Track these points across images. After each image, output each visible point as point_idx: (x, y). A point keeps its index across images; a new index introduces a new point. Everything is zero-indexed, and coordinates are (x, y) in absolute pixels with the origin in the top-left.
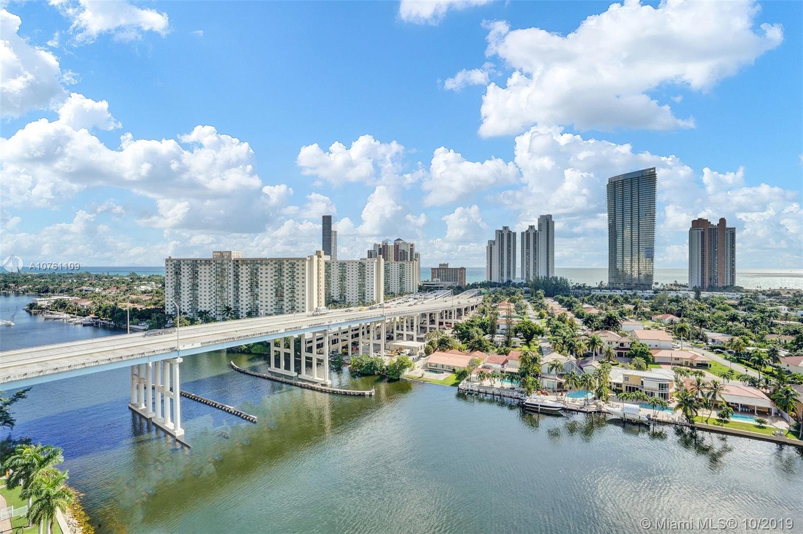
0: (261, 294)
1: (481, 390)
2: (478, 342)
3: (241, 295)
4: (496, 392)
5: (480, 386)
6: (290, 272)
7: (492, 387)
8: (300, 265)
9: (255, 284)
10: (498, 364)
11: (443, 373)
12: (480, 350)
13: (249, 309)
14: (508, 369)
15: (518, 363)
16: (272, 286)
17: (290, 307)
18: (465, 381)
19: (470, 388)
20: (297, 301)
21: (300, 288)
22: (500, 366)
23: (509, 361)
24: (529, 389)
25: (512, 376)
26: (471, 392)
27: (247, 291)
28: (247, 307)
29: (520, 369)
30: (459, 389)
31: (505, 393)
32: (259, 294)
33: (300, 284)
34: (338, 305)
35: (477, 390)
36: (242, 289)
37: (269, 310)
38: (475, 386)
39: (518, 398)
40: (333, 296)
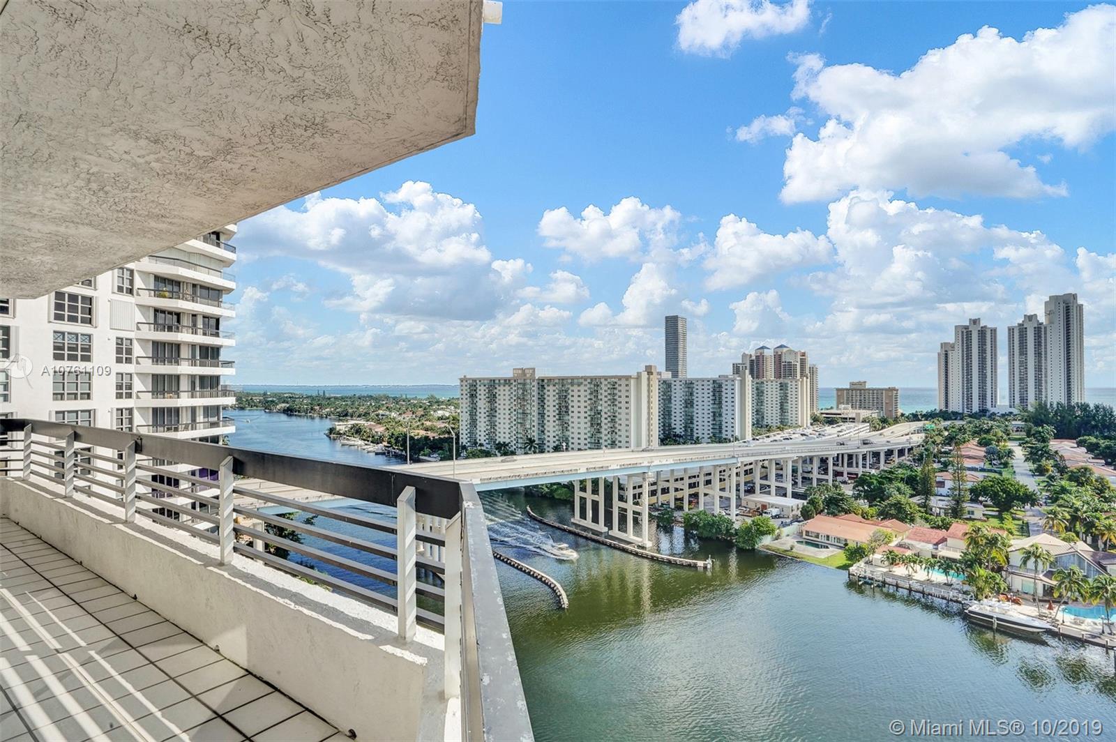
0: (573, 422)
1: (888, 580)
2: (895, 505)
3: (547, 423)
4: (916, 586)
5: (889, 574)
6: (609, 394)
7: (909, 577)
8: (623, 385)
9: (564, 409)
10: (928, 542)
11: (827, 547)
12: (898, 519)
13: (557, 443)
14: (944, 552)
15: (963, 545)
16: (586, 412)
17: (609, 442)
18: (862, 563)
19: (868, 574)
20: (619, 433)
21: (623, 416)
22: (930, 547)
23: (948, 539)
24: (980, 590)
25: (947, 565)
26: (870, 581)
27: (555, 419)
28: (555, 439)
29: (965, 554)
30: (849, 574)
31: (933, 591)
32: (570, 423)
33: (623, 411)
34: (681, 440)
35: (881, 579)
36: (549, 416)
37: (582, 444)
38: (879, 572)
39: (957, 602)
40: (675, 428)
